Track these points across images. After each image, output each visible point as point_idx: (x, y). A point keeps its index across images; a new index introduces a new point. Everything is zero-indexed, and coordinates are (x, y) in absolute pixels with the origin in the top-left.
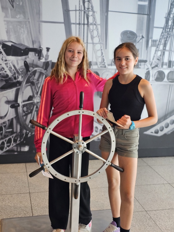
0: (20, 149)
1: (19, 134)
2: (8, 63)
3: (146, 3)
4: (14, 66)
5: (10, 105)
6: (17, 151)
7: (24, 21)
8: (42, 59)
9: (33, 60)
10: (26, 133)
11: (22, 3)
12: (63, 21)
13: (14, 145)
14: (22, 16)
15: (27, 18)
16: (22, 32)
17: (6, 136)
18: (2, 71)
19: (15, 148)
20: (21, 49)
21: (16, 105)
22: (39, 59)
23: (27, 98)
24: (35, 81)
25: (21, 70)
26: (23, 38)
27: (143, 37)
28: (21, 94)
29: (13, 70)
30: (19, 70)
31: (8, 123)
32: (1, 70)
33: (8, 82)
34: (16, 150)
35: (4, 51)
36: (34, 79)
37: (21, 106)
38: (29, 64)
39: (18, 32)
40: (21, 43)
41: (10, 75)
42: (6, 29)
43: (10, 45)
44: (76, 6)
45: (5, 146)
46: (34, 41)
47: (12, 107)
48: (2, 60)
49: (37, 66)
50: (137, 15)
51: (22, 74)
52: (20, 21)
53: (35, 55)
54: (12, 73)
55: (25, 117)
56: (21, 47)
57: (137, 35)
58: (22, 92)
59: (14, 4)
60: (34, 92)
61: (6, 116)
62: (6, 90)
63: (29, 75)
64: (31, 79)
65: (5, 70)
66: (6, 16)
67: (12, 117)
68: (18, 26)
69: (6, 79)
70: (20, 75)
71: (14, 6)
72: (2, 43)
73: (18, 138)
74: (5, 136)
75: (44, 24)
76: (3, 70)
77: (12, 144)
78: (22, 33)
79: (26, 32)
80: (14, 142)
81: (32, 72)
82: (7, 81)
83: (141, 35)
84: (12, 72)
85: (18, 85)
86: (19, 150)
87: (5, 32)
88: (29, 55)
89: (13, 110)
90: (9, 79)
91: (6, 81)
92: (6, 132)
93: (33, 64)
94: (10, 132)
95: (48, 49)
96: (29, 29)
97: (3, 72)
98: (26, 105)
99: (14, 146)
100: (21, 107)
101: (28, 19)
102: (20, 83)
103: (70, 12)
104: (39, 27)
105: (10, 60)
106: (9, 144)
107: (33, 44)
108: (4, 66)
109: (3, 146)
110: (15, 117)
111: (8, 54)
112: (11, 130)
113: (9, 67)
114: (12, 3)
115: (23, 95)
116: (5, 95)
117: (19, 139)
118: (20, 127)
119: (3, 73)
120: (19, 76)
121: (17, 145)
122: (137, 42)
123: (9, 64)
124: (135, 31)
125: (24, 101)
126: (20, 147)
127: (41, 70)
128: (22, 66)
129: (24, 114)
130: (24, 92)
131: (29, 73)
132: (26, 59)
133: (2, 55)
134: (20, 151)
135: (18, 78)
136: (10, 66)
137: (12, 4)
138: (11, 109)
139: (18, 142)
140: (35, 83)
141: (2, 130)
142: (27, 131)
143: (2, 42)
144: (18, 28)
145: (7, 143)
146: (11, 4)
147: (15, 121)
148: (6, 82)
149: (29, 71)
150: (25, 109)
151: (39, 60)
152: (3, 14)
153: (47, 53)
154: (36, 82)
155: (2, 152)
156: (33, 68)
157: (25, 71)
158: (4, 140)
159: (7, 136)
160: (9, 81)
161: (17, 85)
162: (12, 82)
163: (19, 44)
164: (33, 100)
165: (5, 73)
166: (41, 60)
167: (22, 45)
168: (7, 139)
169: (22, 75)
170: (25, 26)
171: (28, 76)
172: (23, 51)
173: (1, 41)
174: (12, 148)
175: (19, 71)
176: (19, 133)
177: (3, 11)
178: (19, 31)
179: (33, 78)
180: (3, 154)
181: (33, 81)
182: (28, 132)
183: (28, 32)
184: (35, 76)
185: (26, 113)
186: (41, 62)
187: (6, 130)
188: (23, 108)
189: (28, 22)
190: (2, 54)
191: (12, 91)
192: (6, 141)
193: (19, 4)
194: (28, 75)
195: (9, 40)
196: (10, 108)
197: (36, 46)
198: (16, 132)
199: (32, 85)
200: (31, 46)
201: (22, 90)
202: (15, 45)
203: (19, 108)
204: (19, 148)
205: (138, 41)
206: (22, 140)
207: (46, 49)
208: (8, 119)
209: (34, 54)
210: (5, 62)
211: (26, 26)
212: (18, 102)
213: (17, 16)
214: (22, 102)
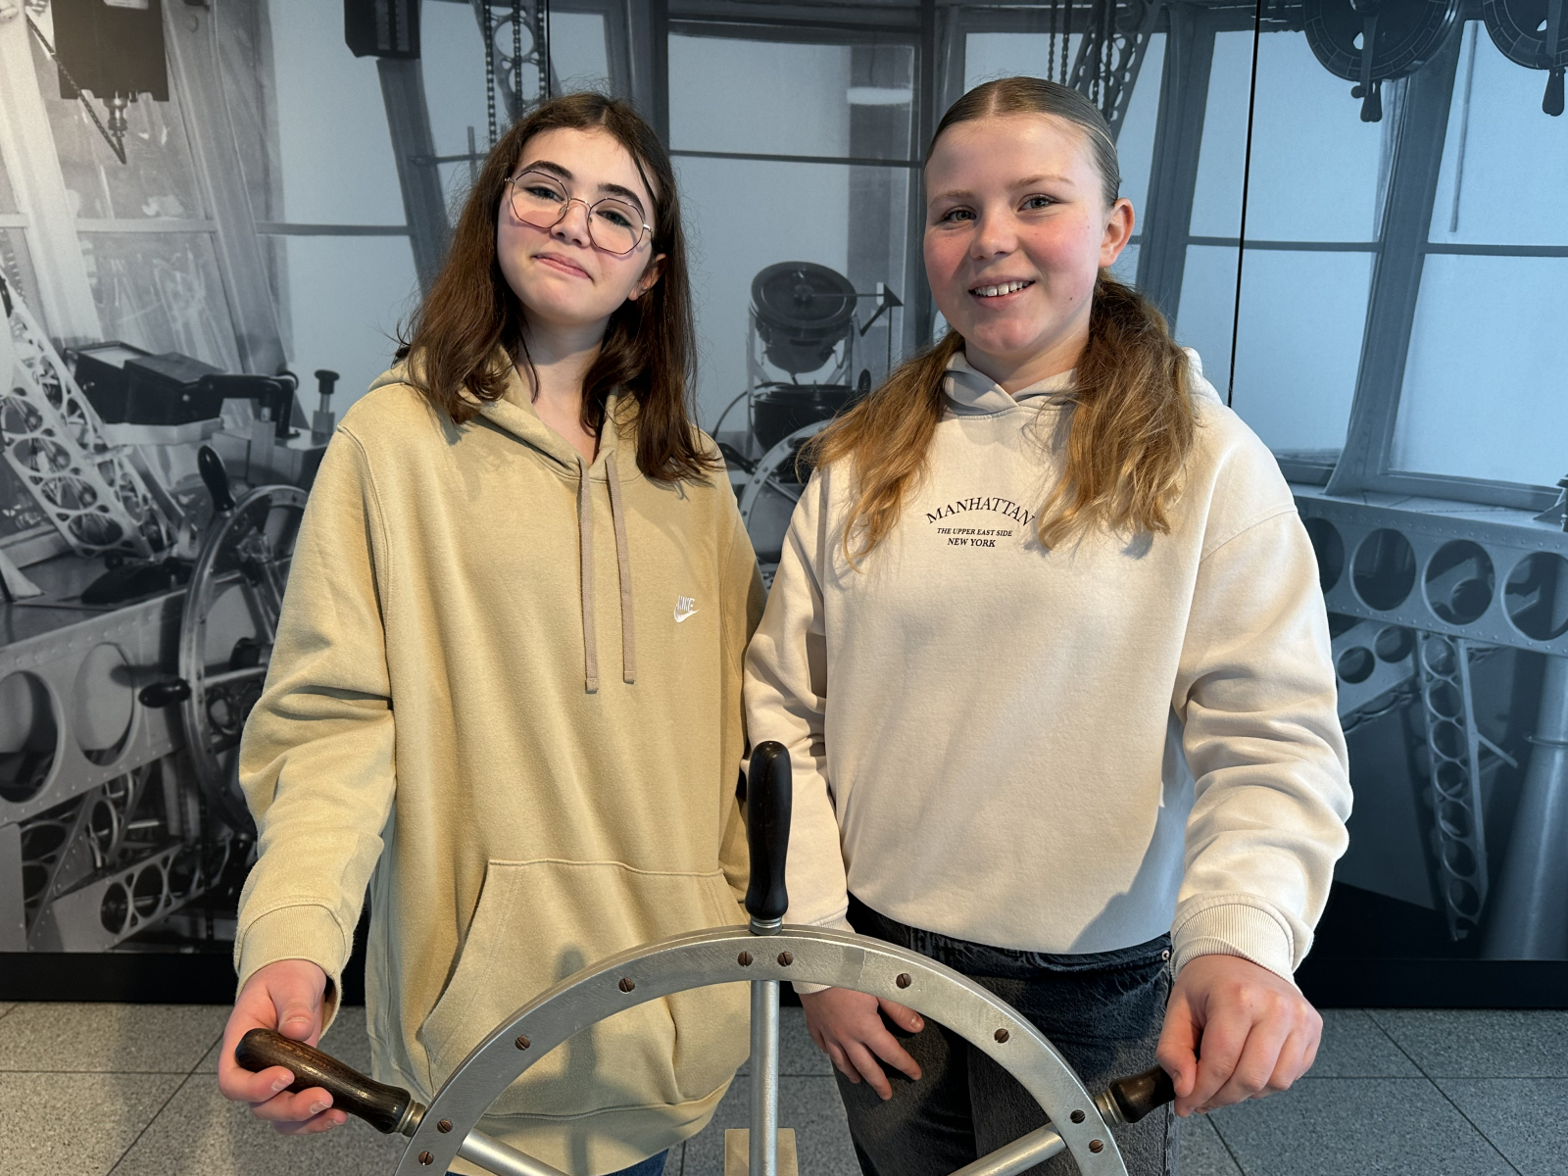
0: (210, 928)
1: (199, 847)
2: (112, 461)
3: (902, 96)
4: (147, 478)
5: (138, 691)
6: (193, 941)
7: (182, 232)
8: (297, 435)
9: (246, 443)
10: (235, 842)
11: (169, 135)
12: (400, 219)
13: (176, 904)
14: (172, 202)
15: (202, 214)
16: (180, 288)
17: (130, 853)
18: (86, 505)
19: (183, 924)
20: (177, 386)
21: (170, 689)
22: (283, 434)
23: (224, 652)
24: (264, 557)
25: (185, 500)
26: (186, 326)
27: (891, 300)
28: (191, 630)
29: (140, 499)
30: (175, 496)
31: (135, 784)
32: (81, 498)
33: (121, 562)
34: (186, 932)
35: (90, 395)
36: (258, 550)
37: (199, 695)
38: (229, 463)
39: (157, 294)
40: (178, 351)
41: (128, 524)
42: (94, 281)
43: (121, 366)
44: (471, 130)
45: (126, 910)
46: (246, 339)
47: (151, 698)
48: (84, 446)
49: (270, 476)
50: (845, 169)
51: (193, 519)
52: (166, 233)
53: (258, 416)
54: (137, 517)
55: (221, 758)
56: (179, 374)
57: (852, 290)
58: (197, 619)
59: (124, 140)
60: (265, 620)
61: (120, 745)
62: (110, 605)
63: (230, 522)
64: (245, 549)
65: (99, 502)
66: (88, 211)
67: (154, 755)
68: (155, 261)
69: (108, 547)
70: (179, 528)
71: (127, 151)
72: (76, 357)
73: (193, 872)
74: (127, 858)
75: (294, 242)
76: (88, 498)
77: (163, 897)
78: (176, 295)
79: (200, 292)
80: (173, 888)
81: (246, 510)
82: (115, 562)
83: (880, 289)
84: (138, 510)
85: (173, 578)
86: (203, 935)
87: (91, 295)
88: (223, 415)
89: (158, 714)
90: (124, 548)
91: (108, 557)
92: (129, 835)
93: (247, 464)
94: (150, 836)
95: (327, 381)
96: (216, 274)
97: (92, 510)
98: (222, 690)
99: (173, 913)
100: (200, 702)
101: (208, 218)
102: (183, 570)
103: (443, 168)
104: (271, 261)
105: (125, 446)
106: (148, 901)
107: (243, 356)
108: (92, 476)
109: (117, 909)
110: (171, 756)
111: (111, 415)
112: (155, 823)
113: (119, 482)
114: (115, 135)
115: (202, 635)
116: (108, 635)
117: (197, 875)
118: (202, 813)
119: (89, 516)
120: (174, 531)
121: (190, 908)
122: (857, 332)
123: (121, 466)
124: (838, 264)
125: (211, 670)
126: (210, 919)
127: (294, 499)
128: (188, 478)
129: (216, 739)
130: (209, 618)
131: (228, 514)
132: (206, 436)
133: (81, 421)
134: (210, 937)
135: (172, 542)
136: (124, 476)
137: (114, 140)
138: (146, 709)
139: (195, 891)
140: (266, 566)
141: (110, 826)
142: (237, 833)
143: (77, 351)
144: (156, 273)
145: (137, 895)
146: (110, 142)
147: (169, 777)
148: (108, 565)
149: (231, 505)
150: (220, 710)
151: (277, 443)
152: (73, 201)
153: (324, 404)
154: (269, 561)
155: (117, 940)
156: (252, 486)
157: (207, 502)
158: (119, 878)
159: (134, 858)
160: (126, 561)
161: (170, 579)
162: (141, 563)
163: (163, 359)
164: (261, 661)
165: (100, 513)
166: (292, 444)
167: (181, 360)
168: (137, 870)
169: (195, 528)
170: (190, 256)
171: (224, 531)
172: (189, 394)
173: (72, 345)
174: (167, 920)
175: (173, 502)
176: (197, 841)
177: (68, 186)
178: (159, 286)
179: (255, 539)
180: (117, 951)
181: (253, 555)
182: (243, 837)
183: (209, 289)
184: (261, 530)
185: (225, 735)
186: (295, 451)
187: (127, 824)
188: (209, 704)
189: (206, 236)
190: (78, 412)
191: (147, 612)
192: (129, 879)
193: (154, 139)
194: (223, 525)
195: (113, 339)
196: (139, 705)
197: (258, 366)
198: (182, 838)
199: (251, 579)
200: (232, 369)
201: (197, 609)
202: (147, 363)
203: (186, 703)
204: (202, 924)
205: (864, 324)
206: (216, 881)
207: (317, 382)
208: (135, 766)
209: (250, 412)
210: (99, 459)
211: (197, 257)
212: (183, 675)
213: (147, 204)
214: (202, 672)
